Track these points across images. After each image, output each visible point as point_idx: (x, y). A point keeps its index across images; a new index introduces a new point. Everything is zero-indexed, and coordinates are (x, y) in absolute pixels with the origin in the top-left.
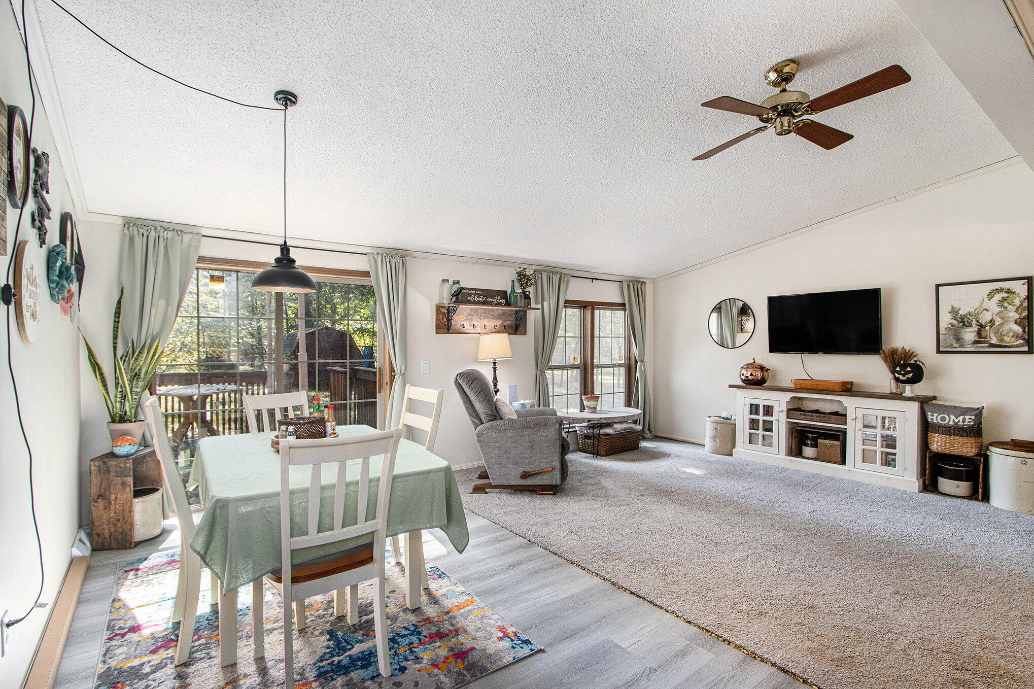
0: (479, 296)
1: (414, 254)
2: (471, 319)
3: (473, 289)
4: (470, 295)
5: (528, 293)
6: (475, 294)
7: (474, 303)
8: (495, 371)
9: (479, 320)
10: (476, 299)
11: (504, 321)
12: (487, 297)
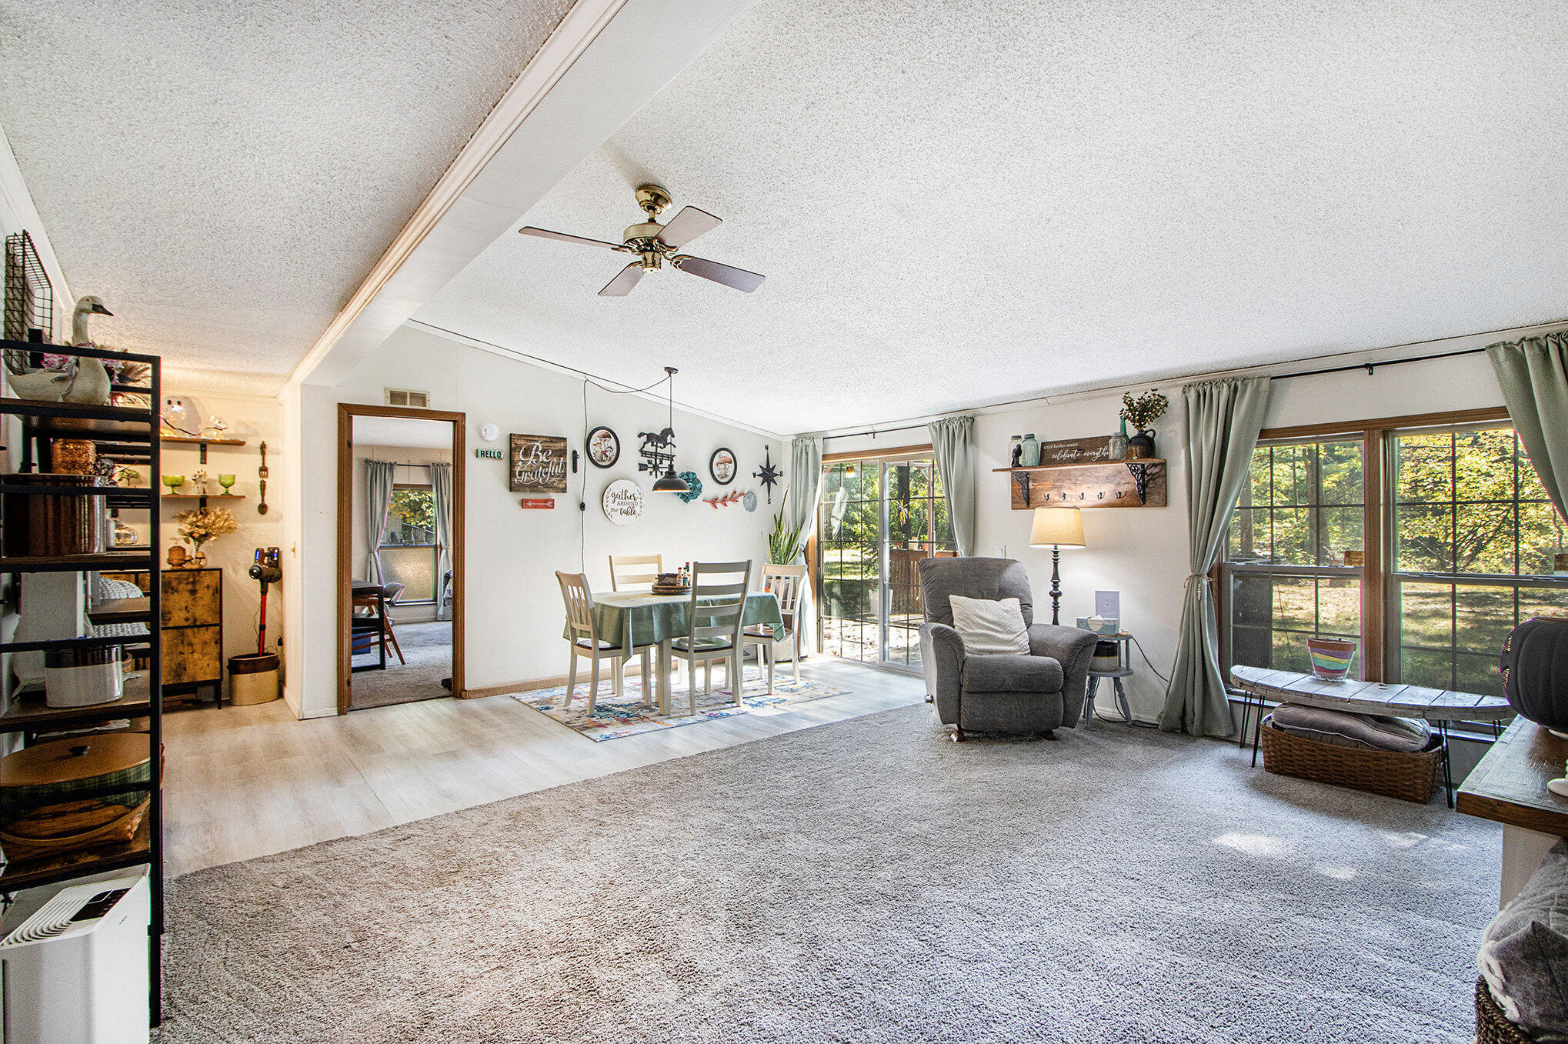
0: (1071, 450)
1: (982, 411)
2: (1060, 488)
3: (1062, 442)
4: (1056, 451)
5: (1150, 434)
6: (1064, 449)
7: (1062, 462)
8: (1056, 565)
9: (1073, 486)
10: (1066, 456)
11: (1118, 484)
12: (1086, 451)
